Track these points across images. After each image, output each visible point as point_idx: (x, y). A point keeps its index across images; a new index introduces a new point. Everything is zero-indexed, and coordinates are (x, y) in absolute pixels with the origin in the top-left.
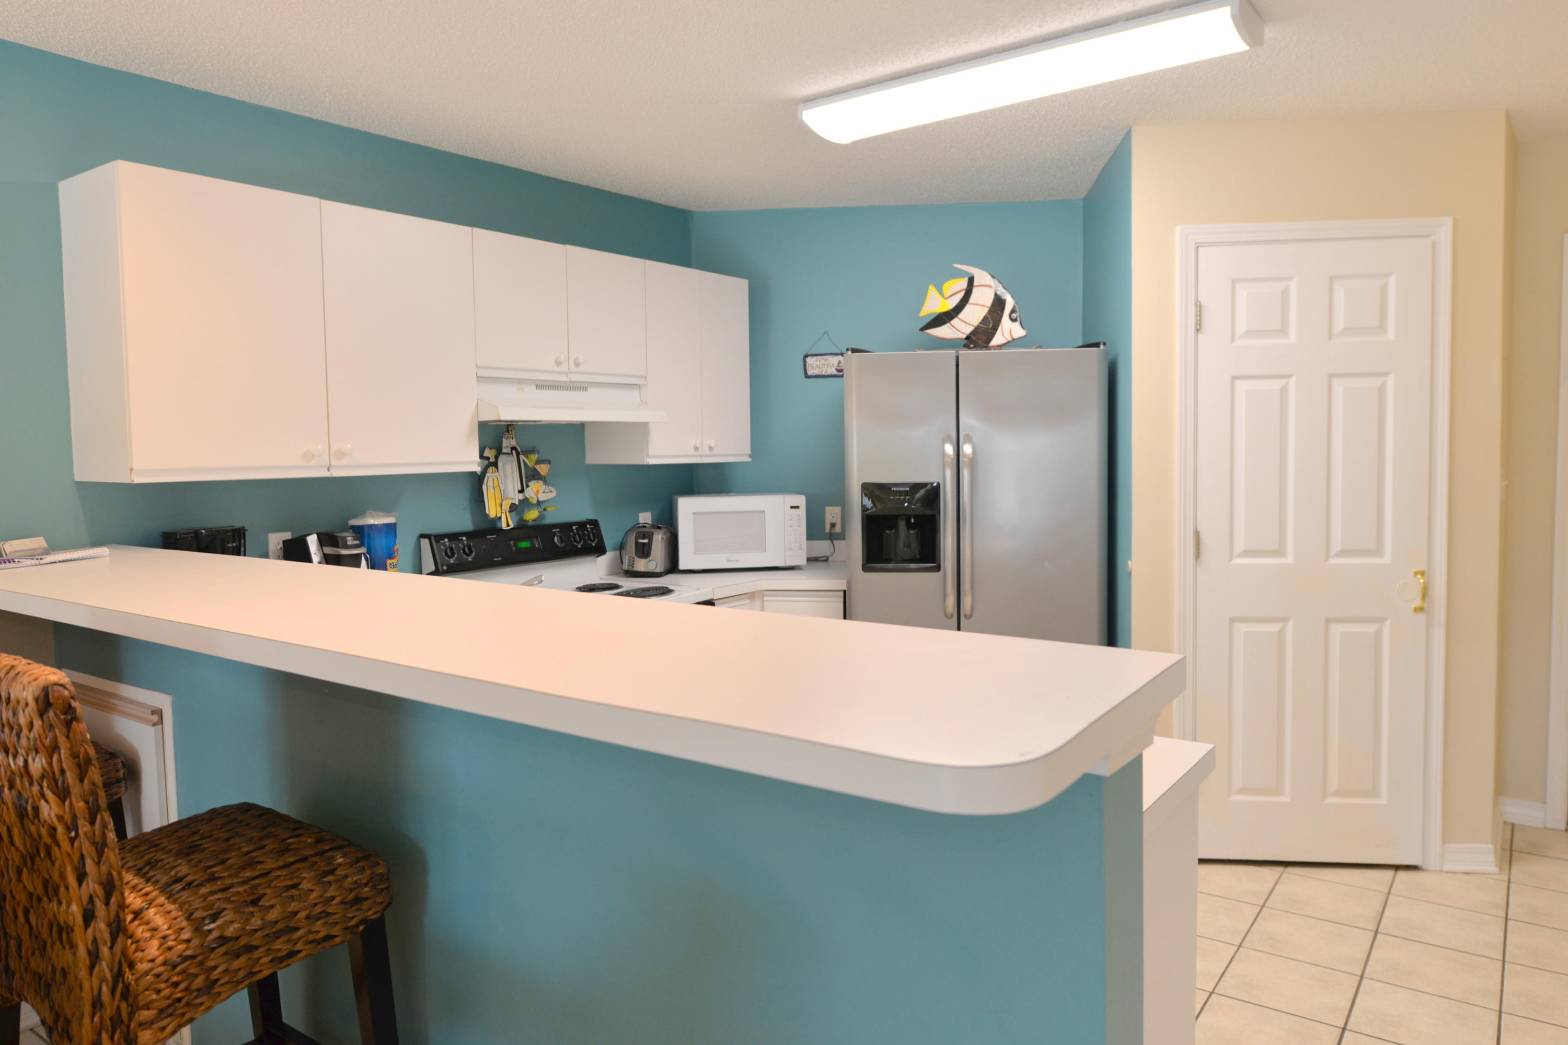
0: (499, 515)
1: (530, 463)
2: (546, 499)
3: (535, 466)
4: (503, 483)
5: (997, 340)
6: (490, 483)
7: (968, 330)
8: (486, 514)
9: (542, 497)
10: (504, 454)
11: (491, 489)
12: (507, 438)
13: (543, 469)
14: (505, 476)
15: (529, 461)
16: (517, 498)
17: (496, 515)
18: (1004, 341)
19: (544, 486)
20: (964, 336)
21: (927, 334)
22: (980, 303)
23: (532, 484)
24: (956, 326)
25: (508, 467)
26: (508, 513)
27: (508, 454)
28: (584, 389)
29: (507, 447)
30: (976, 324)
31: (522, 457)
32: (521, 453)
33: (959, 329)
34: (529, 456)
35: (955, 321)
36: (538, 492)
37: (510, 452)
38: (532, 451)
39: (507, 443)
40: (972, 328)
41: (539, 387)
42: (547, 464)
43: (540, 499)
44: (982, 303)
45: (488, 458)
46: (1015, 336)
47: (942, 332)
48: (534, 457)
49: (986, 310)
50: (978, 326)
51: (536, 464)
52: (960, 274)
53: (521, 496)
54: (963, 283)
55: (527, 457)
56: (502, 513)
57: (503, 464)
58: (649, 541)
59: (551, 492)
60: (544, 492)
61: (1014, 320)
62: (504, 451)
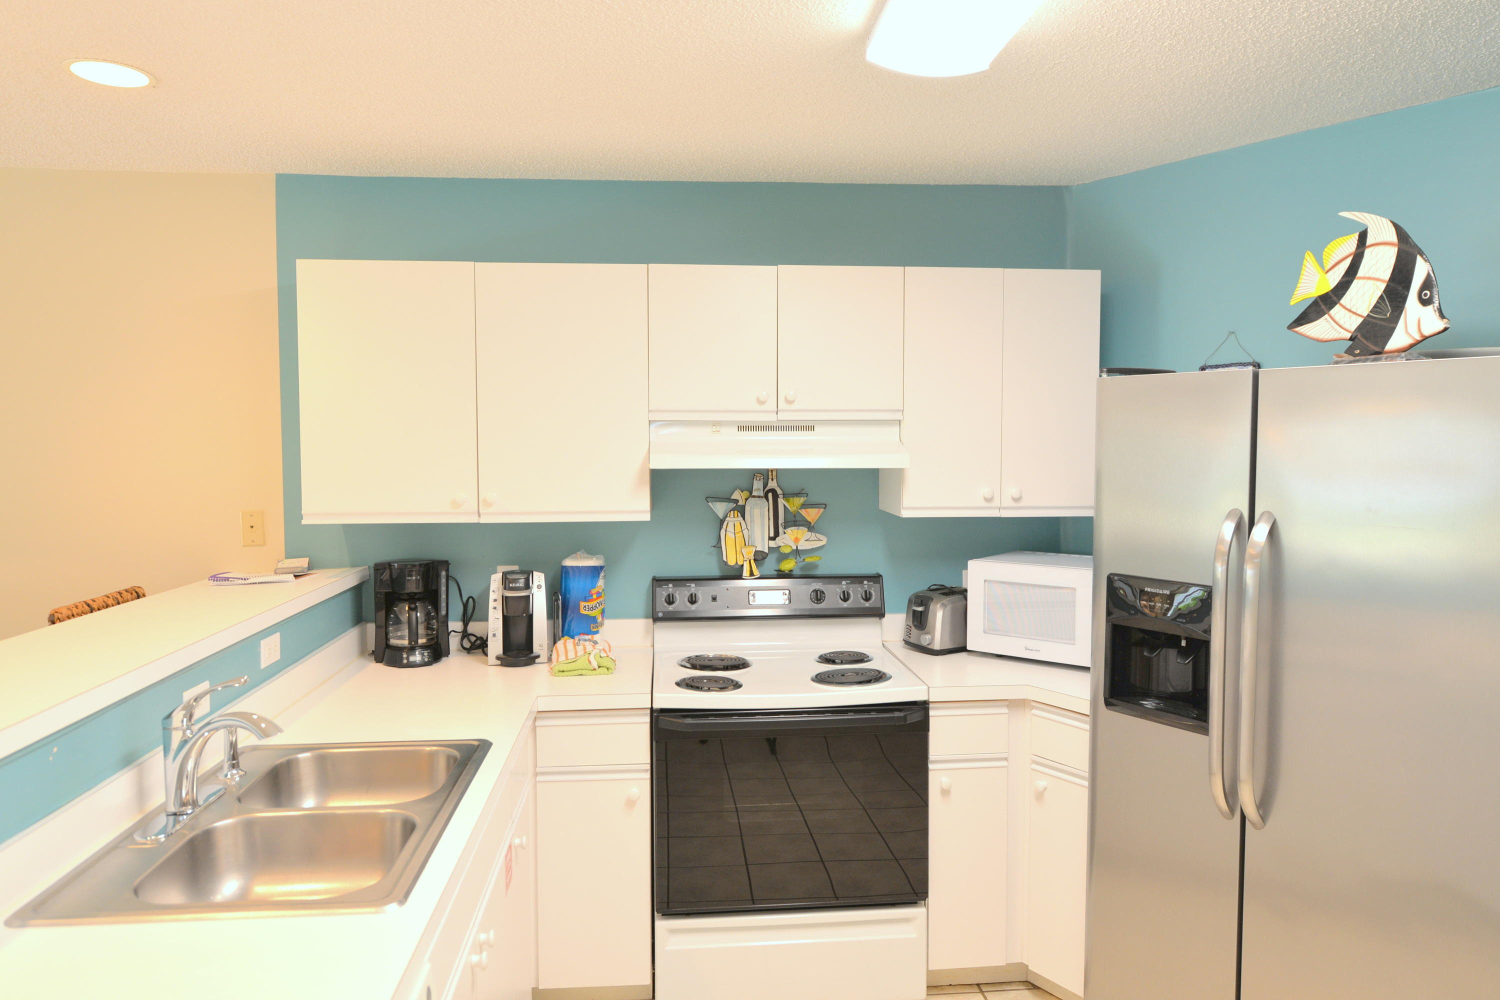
0: (740, 563)
1: (791, 507)
2: (810, 547)
3: (800, 511)
4: (749, 528)
5: (1398, 340)
6: (730, 528)
7: (1353, 323)
8: (724, 561)
9: (803, 545)
10: (754, 497)
11: (730, 535)
12: (759, 480)
13: (811, 515)
14: (752, 521)
15: (790, 506)
16: (763, 545)
17: (737, 563)
18: (1410, 341)
19: (810, 533)
20: (1349, 335)
21: (1297, 332)
22: (1373, 276)
23: (789, 530)
24: (1337, 318)
25: (757, 512)
26: (752, 561)
27: (759, 497)
28: (812, 428)
29: (758, 489)
30: (1365, 314)
31: (781, 502)
32: (781, 496)
33: (1341, 323)
34: (791, 499)
35: (1336, 311)
36: (797, 540)
37: (762, 494)
38: (798, 494)
39: (758, 485)
40: (1360, 320)
41: (741, 428)
42: (819, 508)
43: (799, 548)
44: (1377, 276)
45: (736, 501)
46: (1427, 333)
47: (1319, 329)
48: (799, 501)
49: (1383, 286)
50: (1368, 315)
51: (800, 509)
52: (1345, 227)
53: (773, 544)
54: (1350, 244)
55: (788, 501)
56: (744, 561)
57: (751, 507)
58: (925, 608)
59: (819, 540)
60: (807, 540)
61: (1425, 302)
62: (754, 493)
